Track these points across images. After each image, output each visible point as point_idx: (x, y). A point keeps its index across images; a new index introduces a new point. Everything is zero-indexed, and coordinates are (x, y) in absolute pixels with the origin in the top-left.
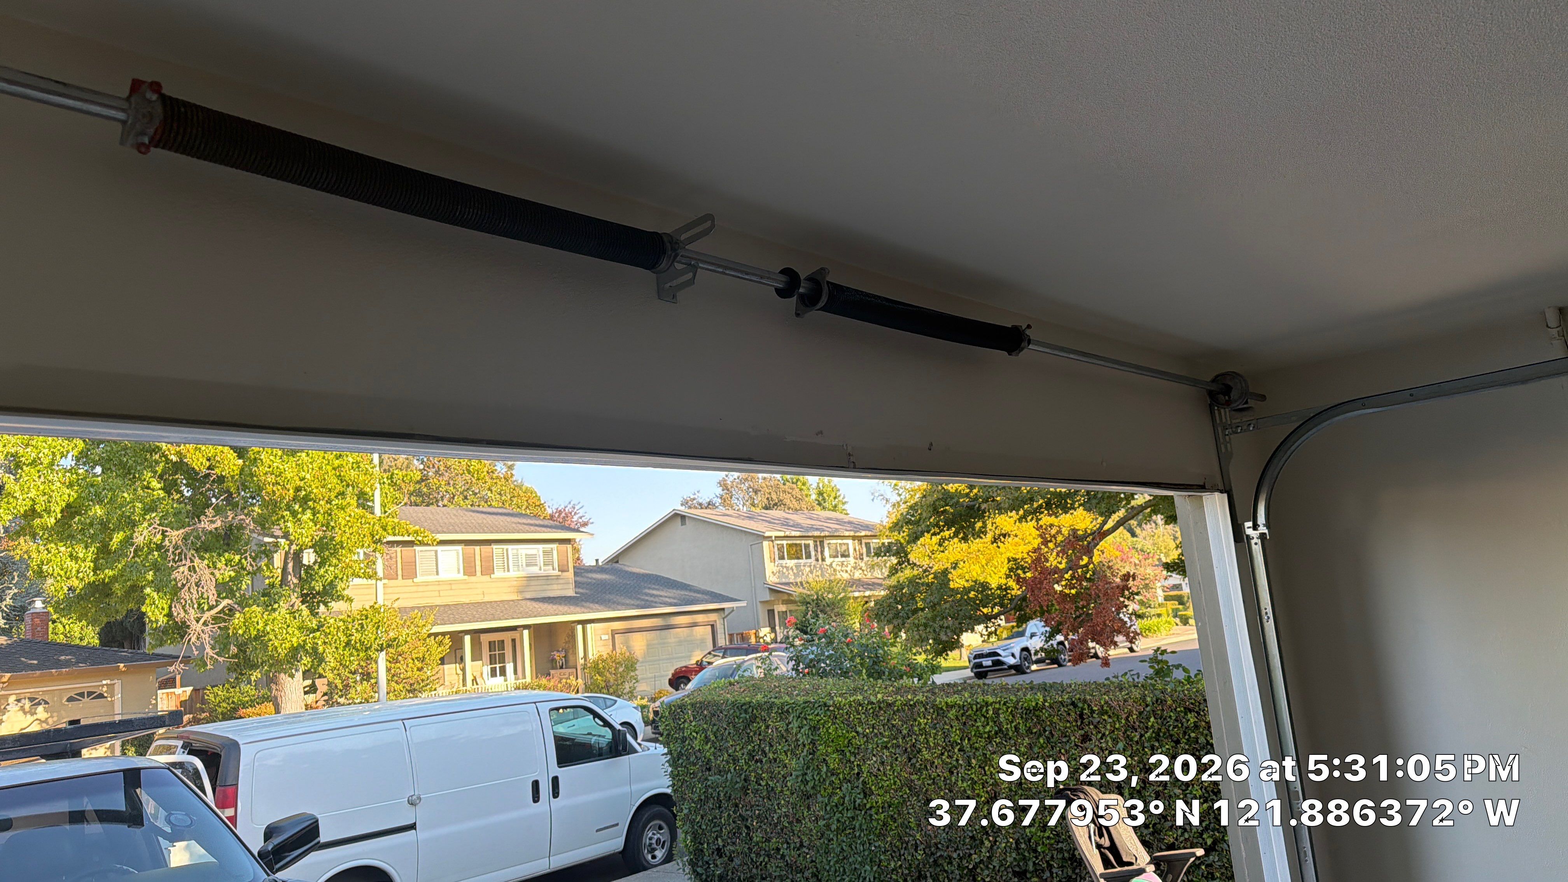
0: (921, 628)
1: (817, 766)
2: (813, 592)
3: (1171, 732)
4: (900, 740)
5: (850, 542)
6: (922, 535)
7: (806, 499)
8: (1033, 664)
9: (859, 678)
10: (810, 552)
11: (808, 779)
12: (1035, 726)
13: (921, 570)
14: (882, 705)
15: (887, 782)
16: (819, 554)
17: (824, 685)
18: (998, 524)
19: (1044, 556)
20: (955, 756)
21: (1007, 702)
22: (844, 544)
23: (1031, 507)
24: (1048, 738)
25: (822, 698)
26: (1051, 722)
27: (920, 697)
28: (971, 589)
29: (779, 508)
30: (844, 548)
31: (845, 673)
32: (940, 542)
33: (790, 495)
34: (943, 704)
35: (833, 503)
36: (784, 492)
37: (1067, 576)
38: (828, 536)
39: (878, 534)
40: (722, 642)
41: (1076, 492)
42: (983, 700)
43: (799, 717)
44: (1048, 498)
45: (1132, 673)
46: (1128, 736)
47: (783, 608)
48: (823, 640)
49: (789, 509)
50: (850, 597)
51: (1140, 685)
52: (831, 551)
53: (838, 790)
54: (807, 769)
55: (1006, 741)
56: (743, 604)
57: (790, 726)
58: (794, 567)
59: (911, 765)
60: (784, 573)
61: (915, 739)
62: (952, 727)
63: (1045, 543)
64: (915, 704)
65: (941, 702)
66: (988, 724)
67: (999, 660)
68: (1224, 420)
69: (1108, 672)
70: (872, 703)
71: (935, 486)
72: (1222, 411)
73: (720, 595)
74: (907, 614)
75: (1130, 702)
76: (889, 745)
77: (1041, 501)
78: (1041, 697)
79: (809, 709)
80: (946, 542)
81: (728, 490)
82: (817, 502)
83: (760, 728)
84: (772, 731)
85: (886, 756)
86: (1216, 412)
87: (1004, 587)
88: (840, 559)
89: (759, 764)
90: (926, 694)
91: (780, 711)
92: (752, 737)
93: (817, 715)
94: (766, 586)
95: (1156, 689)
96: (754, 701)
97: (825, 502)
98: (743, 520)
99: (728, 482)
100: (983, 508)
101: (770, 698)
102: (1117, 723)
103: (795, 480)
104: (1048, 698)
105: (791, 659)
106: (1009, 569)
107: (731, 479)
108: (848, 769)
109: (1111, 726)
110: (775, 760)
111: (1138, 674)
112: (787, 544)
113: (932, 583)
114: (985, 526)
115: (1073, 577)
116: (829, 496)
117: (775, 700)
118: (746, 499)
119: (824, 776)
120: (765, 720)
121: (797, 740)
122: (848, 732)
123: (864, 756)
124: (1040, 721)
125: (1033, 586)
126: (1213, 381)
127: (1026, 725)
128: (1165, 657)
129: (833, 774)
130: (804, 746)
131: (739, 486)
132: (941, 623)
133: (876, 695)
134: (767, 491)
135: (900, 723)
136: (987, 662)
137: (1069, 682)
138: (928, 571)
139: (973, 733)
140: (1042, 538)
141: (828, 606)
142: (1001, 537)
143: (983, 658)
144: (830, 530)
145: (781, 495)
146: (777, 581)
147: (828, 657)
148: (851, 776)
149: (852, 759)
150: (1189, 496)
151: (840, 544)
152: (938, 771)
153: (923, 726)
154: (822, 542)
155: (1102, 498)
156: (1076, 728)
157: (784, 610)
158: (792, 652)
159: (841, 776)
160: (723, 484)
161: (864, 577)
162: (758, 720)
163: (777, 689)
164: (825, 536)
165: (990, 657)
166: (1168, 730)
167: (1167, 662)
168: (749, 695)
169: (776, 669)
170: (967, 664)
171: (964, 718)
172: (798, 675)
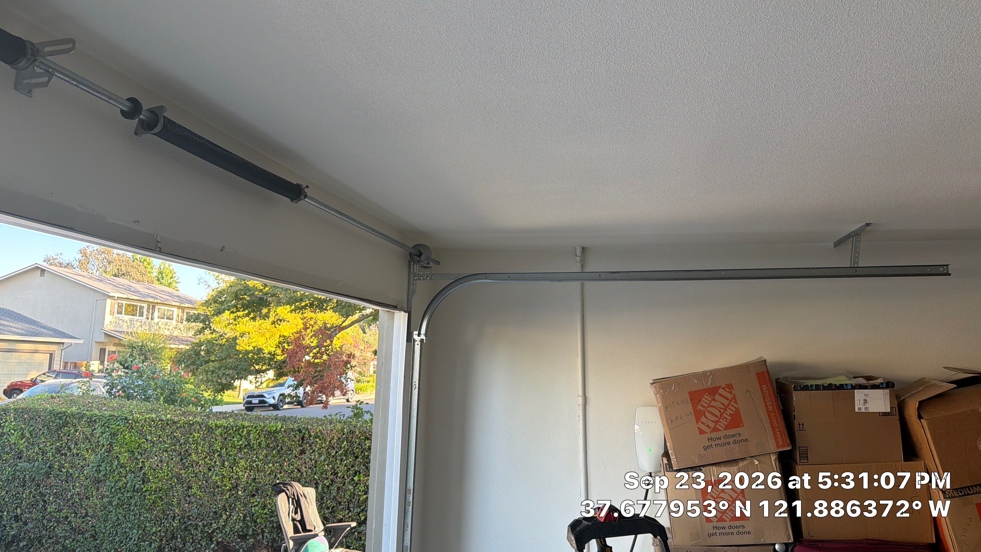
0: (209, 373)
1: (111, 461)
2: (139, 340)
3: (355, 451)
4: (178, 447)
5: (175, 310)
6: (224, 311)
7: (149, 275)
8: (285, 405)
9: (157, 403)
10: (143, 312)
11: (101, 469)
12: (272, 443)
13: (218, 335)
14: (169, 422)
15: (162, 474)
16: (150, 314)
17: (128, 405)
18: (278, 313)
19: (303, 337)
20: (215, 459)
21: (257, 426)
22: (171, 311)
23: (300, 304)
24: (279, 451)
25: (125, 414)
26: (283, 441)
27: (198, 419)
28: (251, 351)
29: (126, 277)
30: (170, 313)
31: (147, 398)
32: (235, 318)
33: (136, 270)
34: (213, 425)
35: (169, 281)
36: (133, 267)
37: (315, 351)
38: (160, 303)
39: (197, 307)
40: (57, 366)
41: (330, 300)
42: (242, 424)
43: (104, 425)
44: (312, 301)
45: (340, 414)
46: (329, 452)
47: (113, 349)
48: (136, 374)
49: (133, 279)
50: (167, 348)
51: (343, 421)
52: (159, 314)
53: (124, 478)
54: (101, 463)
55: (251, 451)
56: (81, 342)
57: (95, 432)
58: (128, 321)
59: (182, 463)
60: (119, 324)
61: (189, 447)
62: (216, 440)
63: (306, 328)
64: (193, 423)
65: (212, 423)
66: (241, 440)
67: (263, 400)
68: (415, 271)
69: (326, 412)
70: (162, 420)
71: (240, 281)
72: (415, 265)
73: (62, 332)
74: (201, 363)
75: (335, 431)
76: (168, 450)
77: (307, 302)
78: (280, 425)
79: (112, 421)
80: (240, 318)
81: (87, 257)
82: (157, 278)
83: (70, 431)
84: (80, 434)
85: (165, 457)
86: (412, 265)
87: (273, 353)
88: (165, 320)
89: (63, 456)
90: (203, 417)
91: (89, 420)
92: (62, 437)
93: (118, 425)
94: (102, 331)
95: (352, 425)
96: (69, 411)
97: (163, 279)
98: (94, 281)
99: (88, 252)
100: (269, 300)
101: (83, 411)
102: (324, 444)
103: (142, 260)
104: (284, 426)
105: (107, 384)
106: (279, 342)
107: (91, 249)
108: (134, 464)
109: (320, 445)
110: (78, 454)
111: (344, 415)
112: (126, 304)
113: (224, 345)
114: (269, 312)
115: (318, 352)
116: (167, 276)
117: (87, 412)
118: (100, 266)
119: (114, 468)
120: (75, 426)
121: (99, 442)
122: (140, 439)
123: (148, 456)
124: (276, 440)
125: (292, 355)
126: (413, 247)
127: (266, 442)
128: (361, 406)
129: (122, 467)
130: (103, 446)
131: (96, 256)
132: (224, 371)
133: (166, 415)
134: (119, 263)
135: (180, 435)
136: (255, 401)
137: (300, 417)
138: (223, 336)
139: (230, 445)
140: (304, 325)
141: (149, 351)
142: (279, 321)
143: (253, 398)
144: (162, 299)
145: (130, 268)
146: (113, 329)
147: (136, 386)
148: (136, 469)
149: (139, 457)
150: (388, 311)
151: (168, 310)
152: (200, 468)
153: (196, 438)
154: (154, 307)
155: (345, 306)
156: (298, 446)
157: (114, 350)
158: (109, 380)
159: (128, 469)
160: (83, 253)
161: (181, 335)
162: (69, 425)
163: (90, 405)
164: (157, 303)
165: (258, 397)
166: (353, 450)
167: (362, 409)
168: (66, 407)
169: (94, 390)
170: (242, 401)
171: (226, 435)
172: (111, 396)
